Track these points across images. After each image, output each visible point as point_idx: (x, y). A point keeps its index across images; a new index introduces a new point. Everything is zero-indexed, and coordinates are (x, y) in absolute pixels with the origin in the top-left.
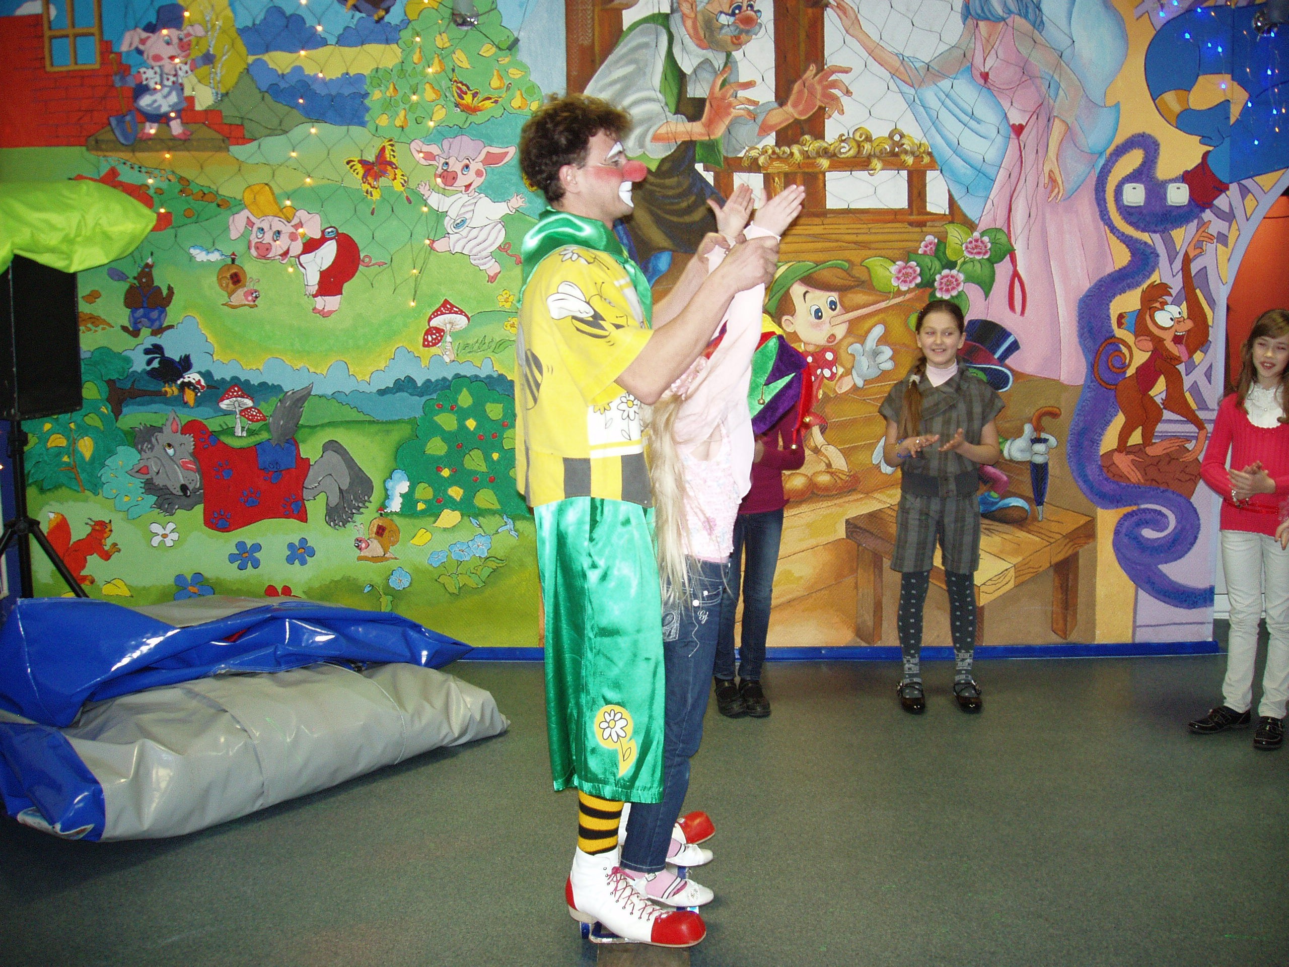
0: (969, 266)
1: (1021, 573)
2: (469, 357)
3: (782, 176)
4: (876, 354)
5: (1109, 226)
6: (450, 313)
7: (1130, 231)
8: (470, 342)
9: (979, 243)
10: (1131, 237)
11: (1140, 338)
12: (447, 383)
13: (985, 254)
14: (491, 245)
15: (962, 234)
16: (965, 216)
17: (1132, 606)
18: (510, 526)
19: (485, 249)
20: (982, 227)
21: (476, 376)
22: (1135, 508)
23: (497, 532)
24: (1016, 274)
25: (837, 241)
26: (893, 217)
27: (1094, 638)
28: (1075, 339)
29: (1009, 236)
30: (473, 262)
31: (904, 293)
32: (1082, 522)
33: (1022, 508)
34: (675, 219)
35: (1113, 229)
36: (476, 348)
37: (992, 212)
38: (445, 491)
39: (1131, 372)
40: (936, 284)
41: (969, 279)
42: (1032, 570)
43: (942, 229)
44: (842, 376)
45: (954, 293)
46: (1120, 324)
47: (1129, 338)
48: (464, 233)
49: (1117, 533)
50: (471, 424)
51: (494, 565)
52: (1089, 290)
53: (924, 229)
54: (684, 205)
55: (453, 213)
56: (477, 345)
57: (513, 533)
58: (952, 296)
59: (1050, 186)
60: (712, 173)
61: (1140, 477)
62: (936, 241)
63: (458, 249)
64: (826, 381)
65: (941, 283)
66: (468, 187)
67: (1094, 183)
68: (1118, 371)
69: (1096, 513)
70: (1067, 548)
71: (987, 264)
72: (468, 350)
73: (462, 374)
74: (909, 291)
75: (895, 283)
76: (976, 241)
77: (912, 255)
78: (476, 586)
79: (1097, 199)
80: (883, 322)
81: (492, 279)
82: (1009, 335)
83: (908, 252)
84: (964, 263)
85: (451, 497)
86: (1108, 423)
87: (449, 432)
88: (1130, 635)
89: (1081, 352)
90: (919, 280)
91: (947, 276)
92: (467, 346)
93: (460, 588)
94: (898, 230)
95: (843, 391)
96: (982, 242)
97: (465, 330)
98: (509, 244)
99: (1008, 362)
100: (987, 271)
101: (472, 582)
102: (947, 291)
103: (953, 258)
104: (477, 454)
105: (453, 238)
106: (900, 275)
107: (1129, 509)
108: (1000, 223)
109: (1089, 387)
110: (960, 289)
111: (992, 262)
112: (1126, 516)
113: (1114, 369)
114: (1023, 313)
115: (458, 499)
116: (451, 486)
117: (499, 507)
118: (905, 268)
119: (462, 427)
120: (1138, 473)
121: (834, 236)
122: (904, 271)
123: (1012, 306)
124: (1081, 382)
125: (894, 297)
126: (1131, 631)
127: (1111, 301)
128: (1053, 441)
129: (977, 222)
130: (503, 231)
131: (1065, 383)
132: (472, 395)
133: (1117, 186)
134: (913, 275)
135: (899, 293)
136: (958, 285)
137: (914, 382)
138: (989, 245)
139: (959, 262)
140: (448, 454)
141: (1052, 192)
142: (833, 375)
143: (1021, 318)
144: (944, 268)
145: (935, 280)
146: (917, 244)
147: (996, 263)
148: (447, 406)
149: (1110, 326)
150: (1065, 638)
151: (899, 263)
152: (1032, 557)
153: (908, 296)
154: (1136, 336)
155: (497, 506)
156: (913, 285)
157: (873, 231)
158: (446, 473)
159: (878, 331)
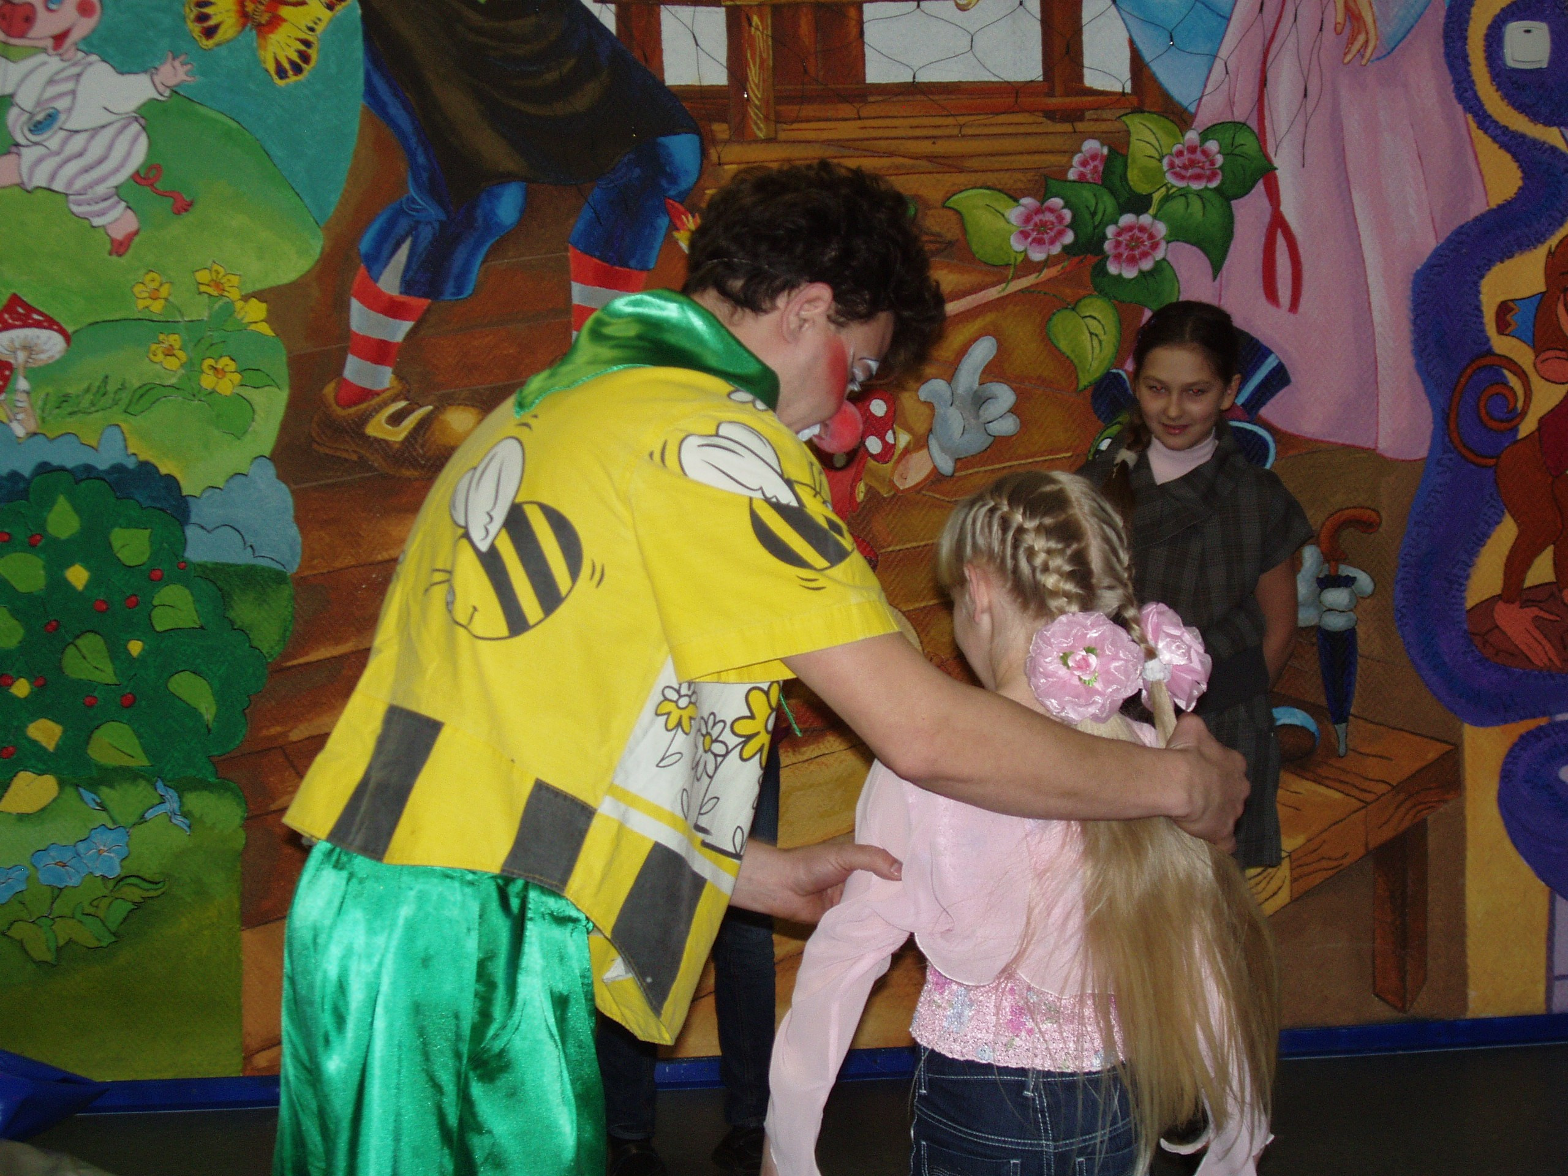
0: (1177, 206)
1: (1306, 869)
2: (72, 424)
3: (768, 12)
4: (979, 400)
5: (1475, 115)
6: (25, 325)
7: (1519, 123)
8: (72, 390)
9: (1199, 156)
10: (1523, 136)
11: (1543, 356)
12: (22, 485)
13: (1210, 179)
14: (116, 170)
15: (1160, 134)
16: (1166, 97)
17: (1543, 934)
18: (172, 804)
19: (102, 180)
20: (1205, 117)
21: (88, 469)
22: (1542, 721)
23: (142, 820)
24: (1278, 222)
25: (891, 154)
26: (1010, 100)
27: (1465, 1007)
28: (1408, 361)
29: (1261, 138)
30: (75, 209)
31: (1039, 267)
32: (1431, 756)
33: (1302, 729)
34: (531, 109)
35: (1484, 121)
36: (85, 403)
37: (1225, 87)
38: (21, 730)
39: (1527, 427)
40: (1107, 246)
41: (1179, 233)
42: (1325, 864)
43: (1117, 125)
44: (906, 451)
45: (1147, 265)
46: (1502, 327)
47: (1520, 352)
48: (54, 143)
49: (1506, 776)
50: (78, 576)
51: (136, 894)
52: (1437, 254)
53: (1080, 126)
54: (551, 77)
55: (26, 99)
56: (89, 397)
57: (179, 820)
58: (1141, 272)
59: (1347, 31)
60: (612, 7)
61: (1552, 654)
62: (1105, 151)
63: (40, 179)
64: (872, 463)
65: (1118, 244)
66: (59, 39)
67: (1441, 20)
68: (1503, 426)
69: (1461, 736)
70: (1403, 809)
71: (1217, 201)
72: (67, 408)
73: (56, 462)
74: (1048, 262)
75: (1017, 245)
76: (1192, 150)
77: (1052, 183)
78: (95, 944)
79: (1447, 55)
80: (994, 331)
81: (120, 247)
82: (1264, 352)
83: (1046, 177)
84: (1167, 198)
85: (34, 743)
86: (1482, 539)
87: (29, 596)
88: (1541, 997)
89: (1420, 386)
90: (1069, 238)
91: (1130, 228)
92: (65, 399)
93: (59, 949)
94: (1022, 130)
95: (910, 482)
96: (1205, 153)
97: (61, 364)
98: (158, 168)
99: (1265, 412)
100: (1215, 216)
101: (87, 934)
102: (1132, 260)
103: (1142, 188)
104: (91, 643)
105: (29, 155)
106: (1030, 227)
107: (1530, 724)
108: (1242, 111)
109: (1439, 463)
110: (1159, 255)
111: (1227, 195)
112: (1524, 741)
113: (1492, 424)
114: (1294, 306)
115: (51, 747)
116: (35, 716)
117: (146, 763)
118: (1038, 211)
119: (58, 584)
120: (1548, 646)
121: (883, 144)
122: (1037, 219)
123: (1271, 294)
124: (1423, 452)
125: (1017, 277)
126: (1542, 988)
127: (1482, 277)
128: (1364, 581)
129: (1192, 109)
130: (143, 141)
131: (1389, 454)
132: (77, 510)
133: (1490, 27)
134: (1059, 227)
135: (1028, 267)
136: (1155, 246)
137: (1124, 463)
138: (1219, 160)
139: (1157, 197)
140: (25, 647)
141: (1352, 39)
142: (888, 450)
143: (1292, 316)
144: (1123, 210)
145: (1104, 238)
146: (1062, 159)
147: (1236, 197)
148: (20, 534)
149: (1483, 331)
150: (1403, 1009)
151: (1026, 201)
152: (1324, 836)
153: (1047, 274)
154: (1538, 350)
155: (140, 761)
156: (1056, 250)
157: (966, 131)
158: (21, 688)
159: (983, 351)
